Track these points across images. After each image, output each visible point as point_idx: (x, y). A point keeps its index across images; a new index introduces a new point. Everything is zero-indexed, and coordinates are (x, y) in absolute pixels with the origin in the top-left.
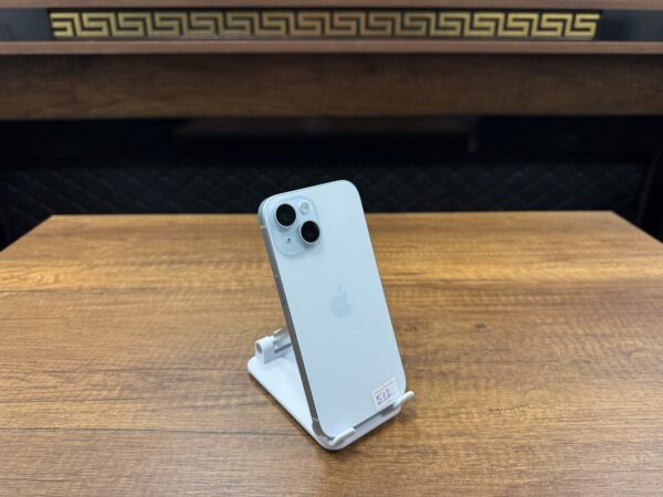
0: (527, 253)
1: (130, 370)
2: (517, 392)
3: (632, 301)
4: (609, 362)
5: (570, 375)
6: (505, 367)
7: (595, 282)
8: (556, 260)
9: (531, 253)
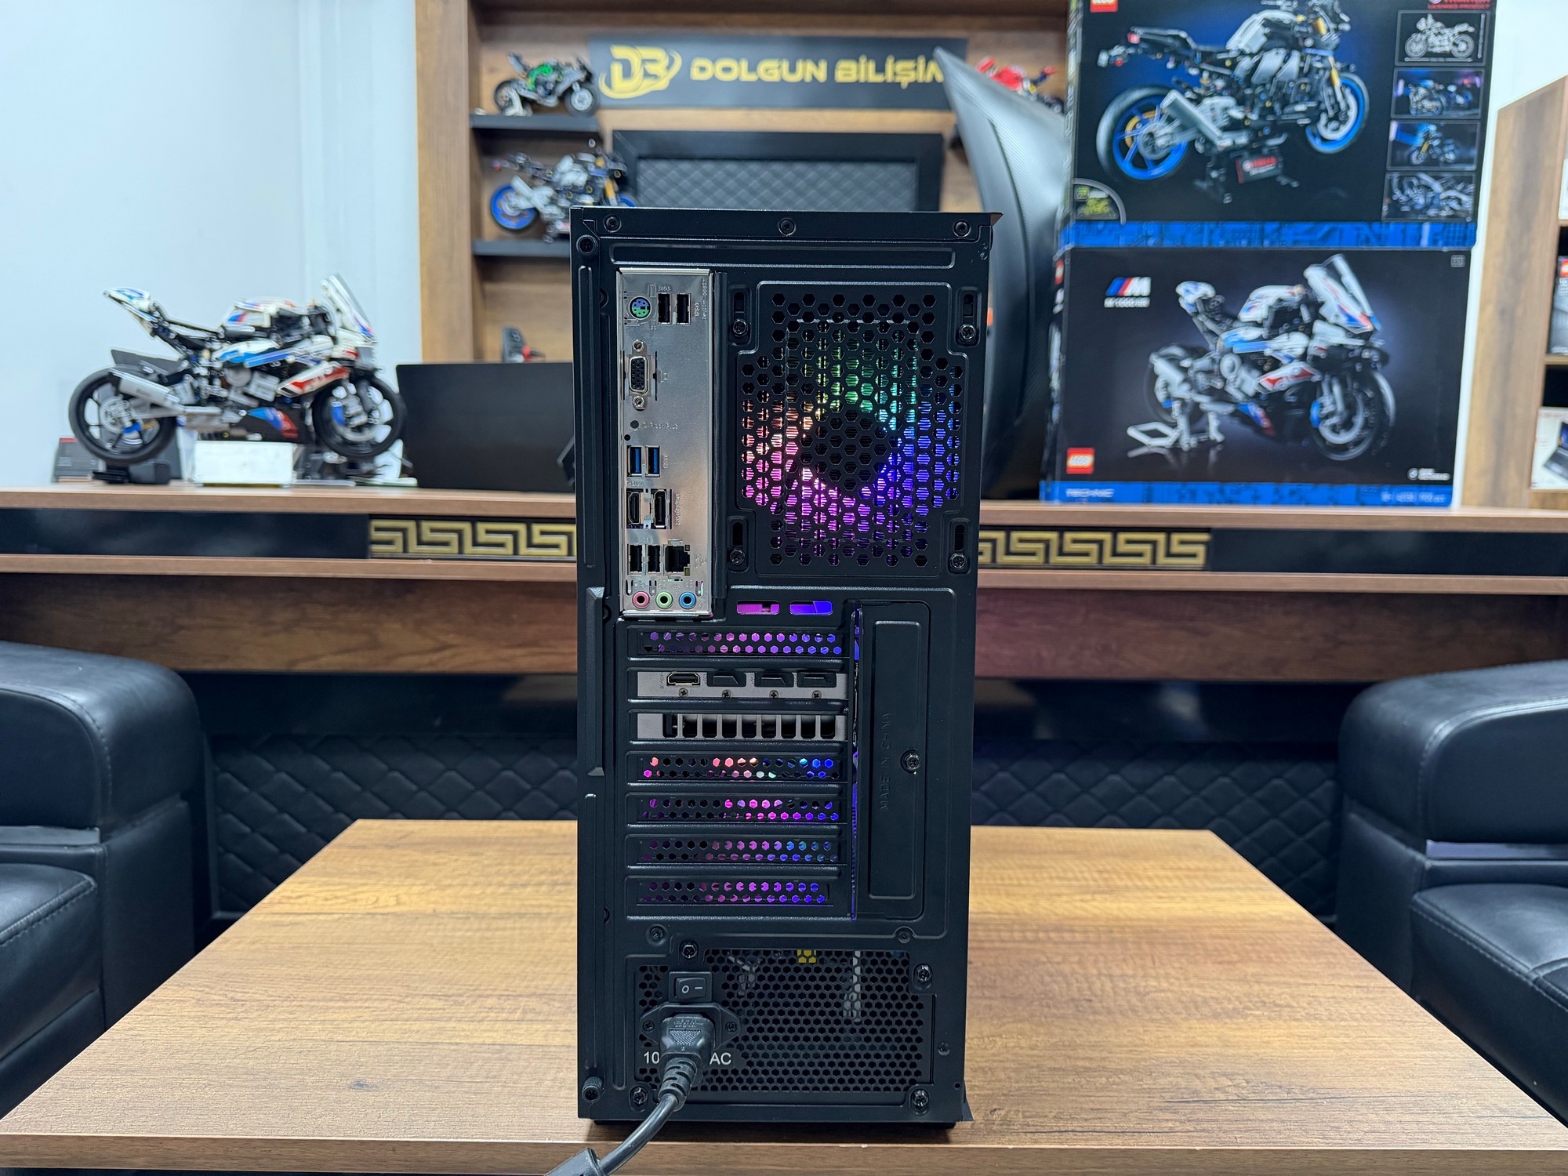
0: (1057, 882)
1: (529, 996)
2: (992, 1025)
3: (1179, 941)
4: (1115, 1001)
5: (1062, 1011)
6: (985, 1002)
7: (1139, 919)
8: (1094, 893)
9: (1065, 883)
